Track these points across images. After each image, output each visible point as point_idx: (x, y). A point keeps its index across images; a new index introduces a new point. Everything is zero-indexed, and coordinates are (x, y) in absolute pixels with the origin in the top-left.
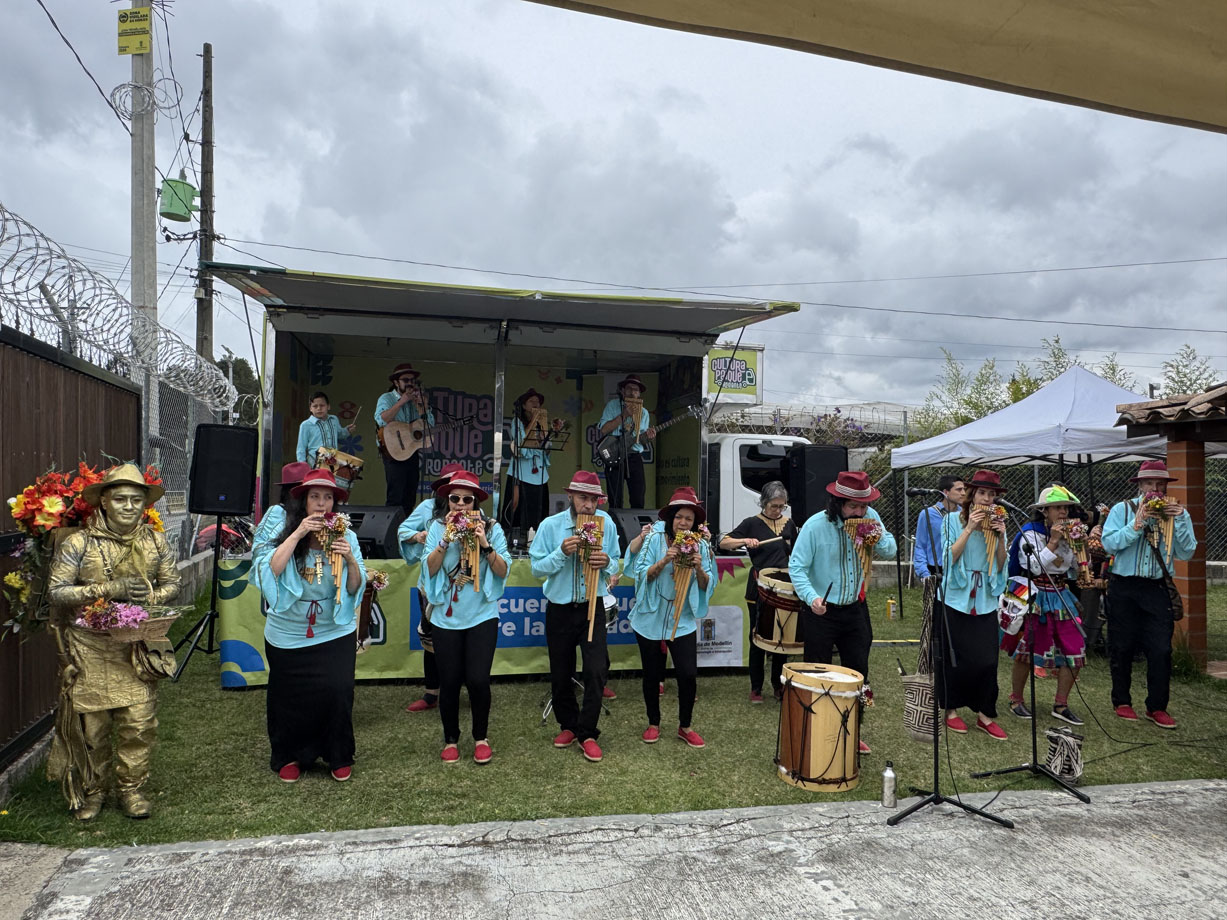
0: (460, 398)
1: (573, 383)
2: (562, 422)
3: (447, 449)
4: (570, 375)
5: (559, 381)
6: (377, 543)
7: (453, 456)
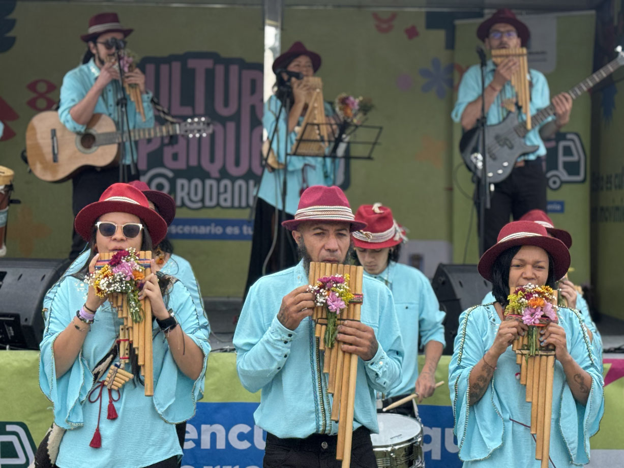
0: (234, 69)
1: (439, 35)
2: (356, 101)
3: (212, 160)
4: (434, 21)
5: (412, 33)
6: (23, 323)
7: (224, 174)
